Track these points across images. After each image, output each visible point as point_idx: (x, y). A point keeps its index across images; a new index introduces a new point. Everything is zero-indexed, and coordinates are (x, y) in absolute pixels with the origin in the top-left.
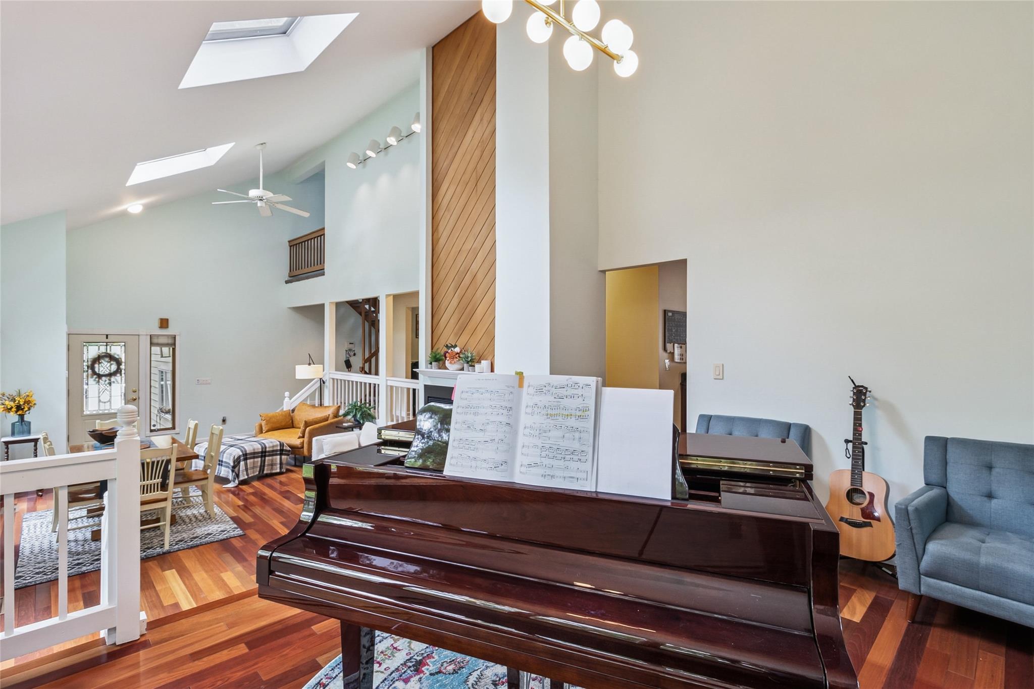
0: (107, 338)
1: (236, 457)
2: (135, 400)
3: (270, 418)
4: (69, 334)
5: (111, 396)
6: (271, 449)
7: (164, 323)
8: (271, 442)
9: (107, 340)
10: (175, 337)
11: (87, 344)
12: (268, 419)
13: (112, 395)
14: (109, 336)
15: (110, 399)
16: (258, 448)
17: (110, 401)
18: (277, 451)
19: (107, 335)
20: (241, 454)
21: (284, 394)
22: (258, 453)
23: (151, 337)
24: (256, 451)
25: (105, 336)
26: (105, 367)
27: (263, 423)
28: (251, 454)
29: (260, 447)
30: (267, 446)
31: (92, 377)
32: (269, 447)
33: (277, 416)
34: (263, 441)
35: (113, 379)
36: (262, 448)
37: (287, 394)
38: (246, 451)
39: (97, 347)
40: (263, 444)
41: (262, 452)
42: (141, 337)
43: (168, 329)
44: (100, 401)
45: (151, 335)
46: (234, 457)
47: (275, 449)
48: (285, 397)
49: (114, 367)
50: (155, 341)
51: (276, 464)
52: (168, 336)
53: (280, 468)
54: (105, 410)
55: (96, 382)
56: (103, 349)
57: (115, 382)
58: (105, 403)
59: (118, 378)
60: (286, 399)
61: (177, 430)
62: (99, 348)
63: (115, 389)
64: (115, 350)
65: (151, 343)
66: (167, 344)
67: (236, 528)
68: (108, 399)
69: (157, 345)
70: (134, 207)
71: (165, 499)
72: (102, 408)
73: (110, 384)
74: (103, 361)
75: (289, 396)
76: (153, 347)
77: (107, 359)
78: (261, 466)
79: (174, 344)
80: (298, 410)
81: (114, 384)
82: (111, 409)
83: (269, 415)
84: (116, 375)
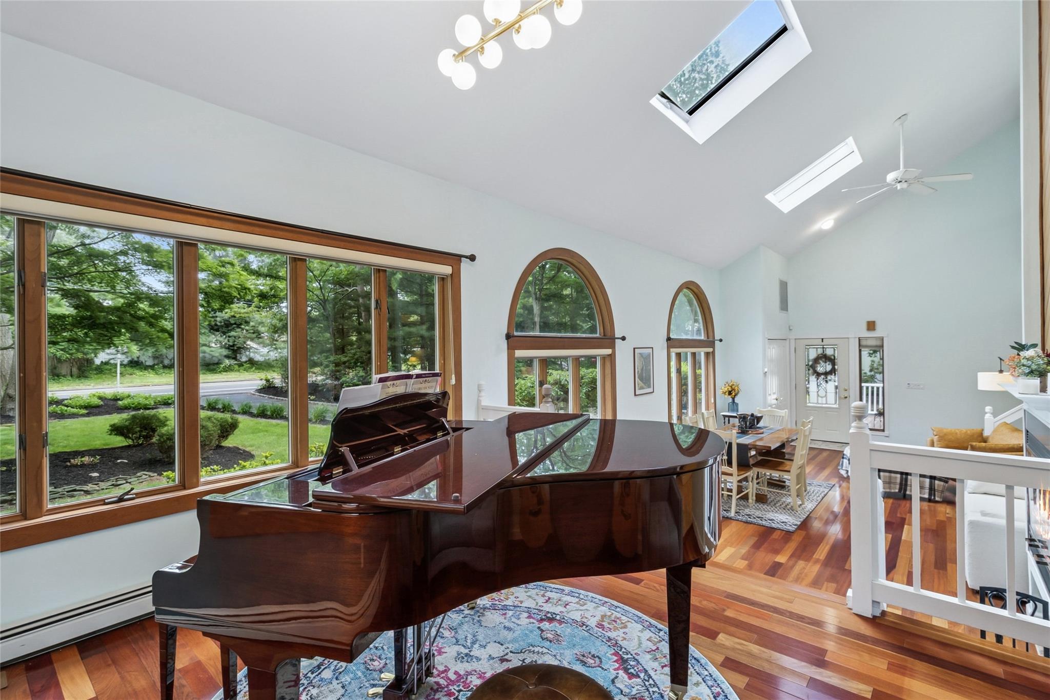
2: (846, 397)
3: (946, 435)
4: (795, 339)
5: (826, 392)
7: (871, 326)
9: (823, 344)
10: (883, 339)
11: (808, 347)
12: (941, 435)
13: (828, 391)
14: (824, 340)
15: (826, 395)
19: (822, 339)
21: (984, 409)
23: (859, 340)
26: (822, 367)
27: (935, 438)
31: (813, 375)
33: (956, 433)
35: (829, 377)
37: (988, 409)
39: (815, 349)
42: (849, 339)
43: (876, 331)
44: (818, 395)
45: (859, 338)
48: (986, 413)
49: (829, 367)
50: (864, 343)
52: (876, 338)
53: (930, 494)
54: (822, 404)
55: (816, 379)
56: (820, 351)
57: (830, 380)
58: (822, 397)
59: (833, 377)
60: (986, 415)
61: (886, 433)
62: (817, 350)
63: (831, 386)
64: (829, 352)
65: (860, 345)
66: (876, 346)
67: (796, 525)
68: (824, 395)
69: (866, 346)
70: (827, 223)
71: (731, 475)
72: (820, 402)
73: (827, 382)
74: (821, 362)
75: (992, 412)
76: (862, 349)
77: (824, 360)
78: (901, 484)
79: (882, 346)
80: (995, 431)
81: (829, 382)
82: (826, 403)
83: (945, 431)
84: (832, 375)
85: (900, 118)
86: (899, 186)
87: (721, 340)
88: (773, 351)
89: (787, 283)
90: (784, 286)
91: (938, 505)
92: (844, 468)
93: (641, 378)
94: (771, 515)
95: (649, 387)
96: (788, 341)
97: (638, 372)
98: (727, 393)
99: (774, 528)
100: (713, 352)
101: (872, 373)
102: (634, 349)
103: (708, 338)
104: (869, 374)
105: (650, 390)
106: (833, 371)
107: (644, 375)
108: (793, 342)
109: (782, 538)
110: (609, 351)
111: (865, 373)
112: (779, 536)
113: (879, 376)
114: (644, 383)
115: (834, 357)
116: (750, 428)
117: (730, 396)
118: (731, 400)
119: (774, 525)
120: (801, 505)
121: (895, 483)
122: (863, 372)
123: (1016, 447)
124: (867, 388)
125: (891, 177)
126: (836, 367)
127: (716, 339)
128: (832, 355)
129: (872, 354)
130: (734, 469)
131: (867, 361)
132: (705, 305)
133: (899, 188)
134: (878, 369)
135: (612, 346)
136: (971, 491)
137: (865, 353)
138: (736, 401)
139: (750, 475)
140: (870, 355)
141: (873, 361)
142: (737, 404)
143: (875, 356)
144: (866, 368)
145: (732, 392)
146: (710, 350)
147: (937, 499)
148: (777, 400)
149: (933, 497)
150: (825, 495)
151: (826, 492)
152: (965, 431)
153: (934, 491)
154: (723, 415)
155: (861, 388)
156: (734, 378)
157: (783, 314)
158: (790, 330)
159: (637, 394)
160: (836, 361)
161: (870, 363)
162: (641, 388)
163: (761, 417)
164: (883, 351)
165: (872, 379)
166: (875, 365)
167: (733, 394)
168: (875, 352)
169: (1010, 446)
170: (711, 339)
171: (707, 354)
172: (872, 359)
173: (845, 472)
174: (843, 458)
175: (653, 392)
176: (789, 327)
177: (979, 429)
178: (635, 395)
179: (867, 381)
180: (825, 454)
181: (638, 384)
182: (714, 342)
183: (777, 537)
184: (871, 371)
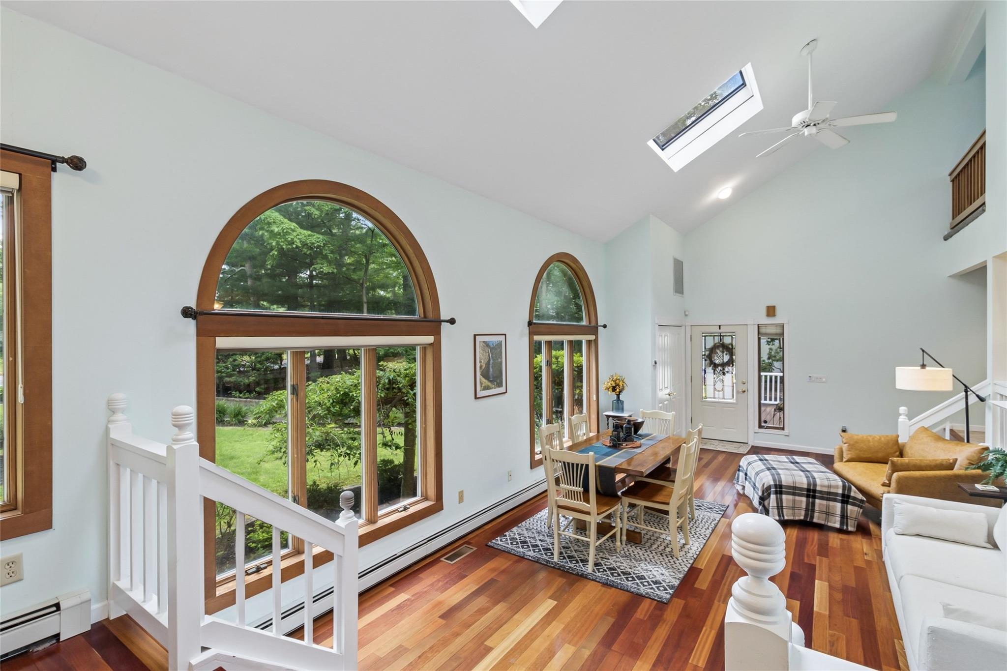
0: (720, 329)
1: (765, 486)
2: (744, 392)
3: (856, 442)
4: (691, 326)
5: (723, 386)
6: (825, 489)
7: (771, 311)
8: (828, 479)
9: (720, 331)
10: (783, 326)
11: (705, 335)
12: (851, 443)
13: (725, 384)
14: (721, 326)
16: (802, 481)
17: (723, 390)
18: (836, 494)
19: (720, 326)
20: (772, 483)
21: (898, 410)
22: (801, 489)
23: (758, 327)
24: (797, 486)
25: (718, 327)
26: (721, 357)
27: (845, 447)
28: (788, 487)
29: (805, 481)
30: (818, 482)
31: (710, 366)
32: (822, 486)
33: (869, 441)
34: (815, 475)
35: (726, 369)
36: (809, 484)
37: (903, 409)
38: (780, 481)
39: (712, 337)
40: (814, 478)
41: (808, 490)
42: (748, 326)
43: (776, 317)
44: (715, 389)
45: (758, 325)
46: (763, 485)
47: (832, 490)
48: (900, 415)
49: (726, 358)
50: (762, 330)
51: (833, 514)
52: (776, 325)
53: (842, 523)
54: (719, 398)
55: (713, 371)
56: (717, 339)
57: (728, 372)
58: (719, 391)
59: (730, 368)
60: (901, 417)
61: (786, 431)
62: (714, 338)
63: (728, 378)
64: (727, 340)
65: (759, 333)
66: (776, 334)
67: (672, 587)
68: (721, 389)
69: (766, 334)
70: (724, 192)
71: (588, 513)
72: (717, 396)
73: (724, 374)
74: (718, 351)
75: (907, 413)
76: (762, 338)
77: (721, 349)
78: (807, 509)
79: (783, 334)
80: (912, 438)
81: (727, 374)
82: (724, 398)
83: (855, 437)
84: (729, 366)
85: (808, 44)
86: (806, 131)
87: (605, 326)
88: (665, 339)
89: (682, 262)
90: (679, 266)
91: (851, 538)
92: (739, 483)
93: (485, 375)
94: (642, 568)
95: (500, 385)
96: (683, 328)
97: (481, 367)
98: (611, 389)
99: (641, 595)
100: (596, 341)
101: (770, 361)
102: (475, 336)
103: (590, 324)
104: (767, 361)
105: (502, 390)
106: (731, 362)
107: (491, 369)
108: (688, 329)
109: (650, 616)
110: (430, 339)
111: (764, 361)
112: (645, 615)
113: (777, 364)
114: (491, 381)
115: (732, 345)
116: (625, 440)
117: (614, 393)
118: (615, 397)
119: (643, 590)
120: (684, 545)
121: (800, 509)
122: (762, 359)
123: (944, 463)
124: (766, 376)
125: (797, 119)
126: (734, 357)
127: (599, 324)
128: (729, 344)
129: (770, 342)
130: (592, 506)
131: (765, 349)
132: (585, 284)
133: (806, 134)
134: (775, 357)
135: (437, 333)
136: (900, 531)
137: (763, 341)
138: (621, 399)
139: (617, 509)
140: (768, 343)
141: (771, 349)
142: (622, 402)
143: (773, 344)
144: (765, 357)
145: (617, 388)
146: (592, 337)
147: (850, 529)
148: (669, 395)
149: (845, 527)
150: (716, 526)
151: (718, 519)
152: (878, 437)
153: (847, 519)
154: (607, 416)
155: (760, 377)
156: (620, 372)
157: (678, 297)
158: (686, 315)
159: (478, 396)
160: (734, 350)
161: (768, 351)
162: (487, 388)
163: (642, 423)
164: (783, 339)
165: (769, 368)
166: (773, 353)
167: (618, 390)
168: (773, 340)
169: (938, 462)
170: (593, 324)
171: (589, 342)
172: (770, 346)
173: (741, 487)
174: (739, 470)
175: (506, 392)
176: (685, 312)
177: (894, 435)
178: (476, 398)
179: (765, 370)
180: (721, 458)
181: (481, 383)
182: (597, 328)
183: (641, 617)
184: (769, 358)
